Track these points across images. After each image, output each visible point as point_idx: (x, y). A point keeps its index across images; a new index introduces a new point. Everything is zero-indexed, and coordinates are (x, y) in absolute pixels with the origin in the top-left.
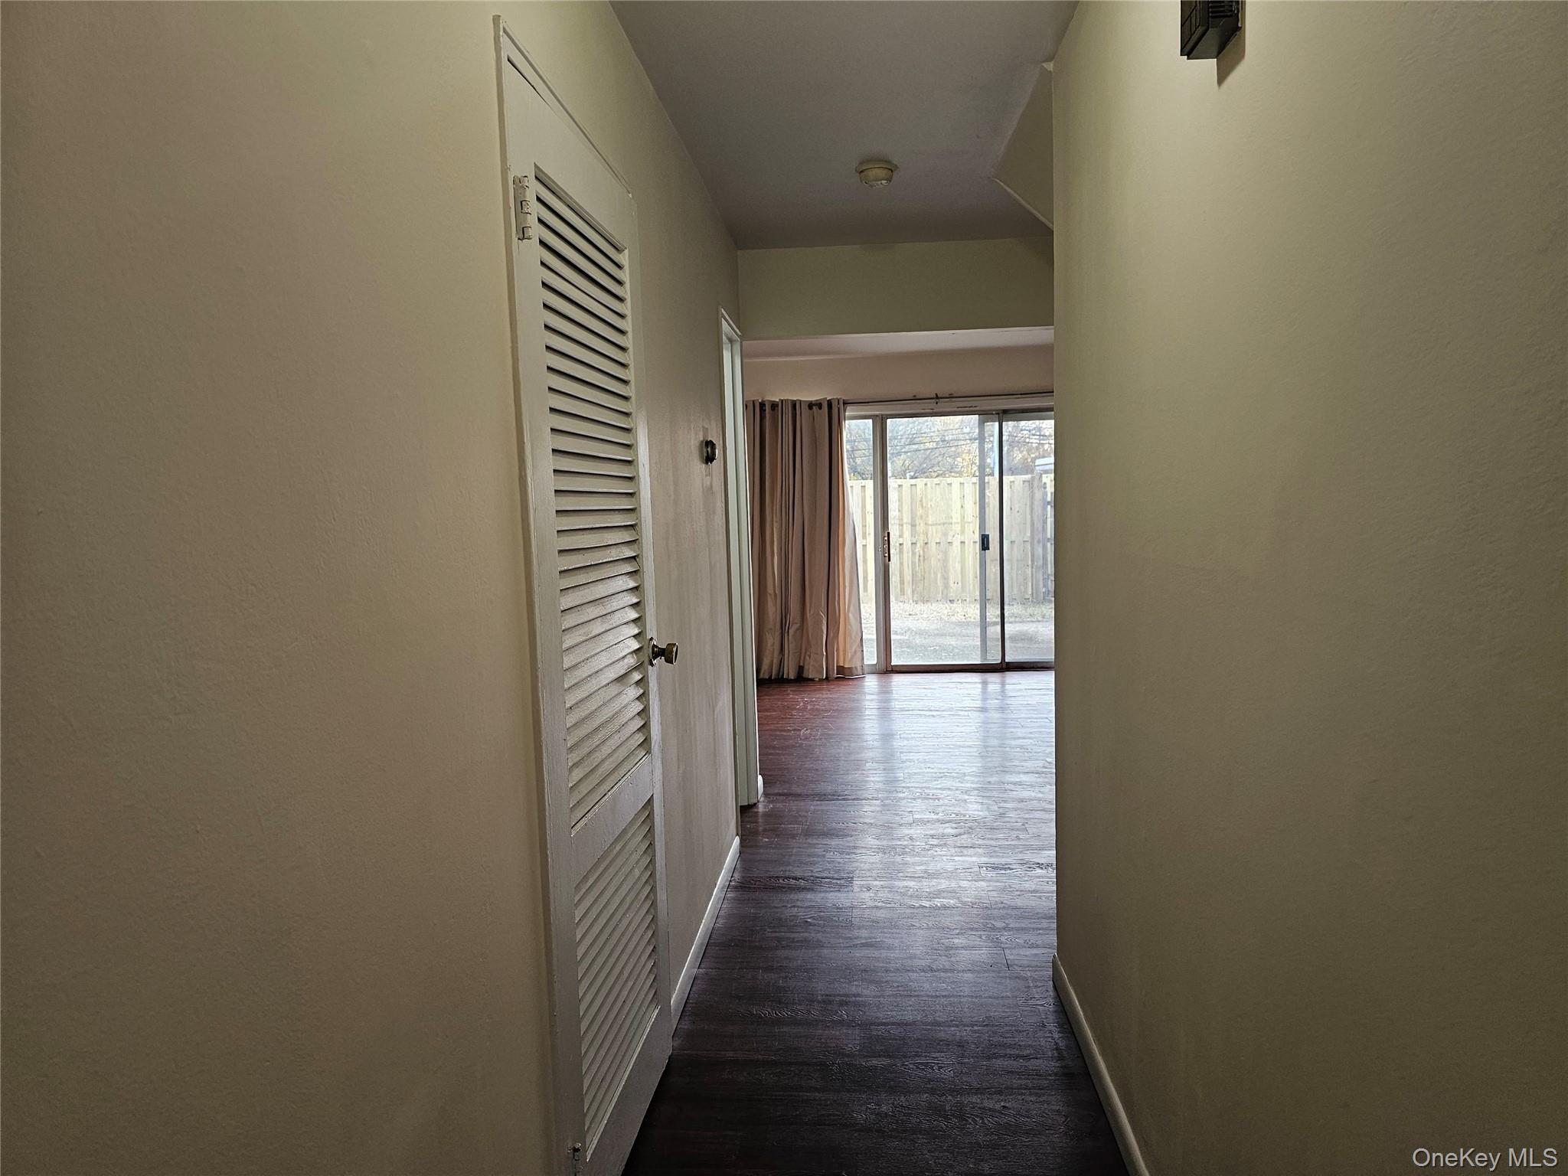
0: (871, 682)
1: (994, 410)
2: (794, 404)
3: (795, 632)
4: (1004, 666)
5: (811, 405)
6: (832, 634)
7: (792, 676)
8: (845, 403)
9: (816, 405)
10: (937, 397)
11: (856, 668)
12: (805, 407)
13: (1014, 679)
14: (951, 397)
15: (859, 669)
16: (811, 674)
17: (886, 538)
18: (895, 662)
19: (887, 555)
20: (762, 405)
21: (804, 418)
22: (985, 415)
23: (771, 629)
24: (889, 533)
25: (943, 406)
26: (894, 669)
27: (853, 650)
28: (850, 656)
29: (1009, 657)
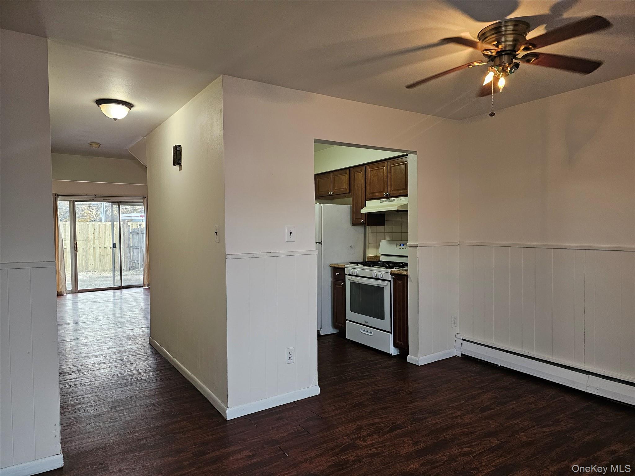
0: (69, 296)
1: (117, 201)
4: (122, 287)
8: (59, 195)
10: (95, 196)
11: (63, 292)
13: (125, 291)
14: (101, 196)
15: (65, 292)
17: (76, 244)
18: (80, 288)
19: (76, 250)
22: (113, 203)
24: (77, 242)
25: (97, 199)
26: (79, 291)
27: (62, 285)
28: (60, 287)
29: (123, 284)
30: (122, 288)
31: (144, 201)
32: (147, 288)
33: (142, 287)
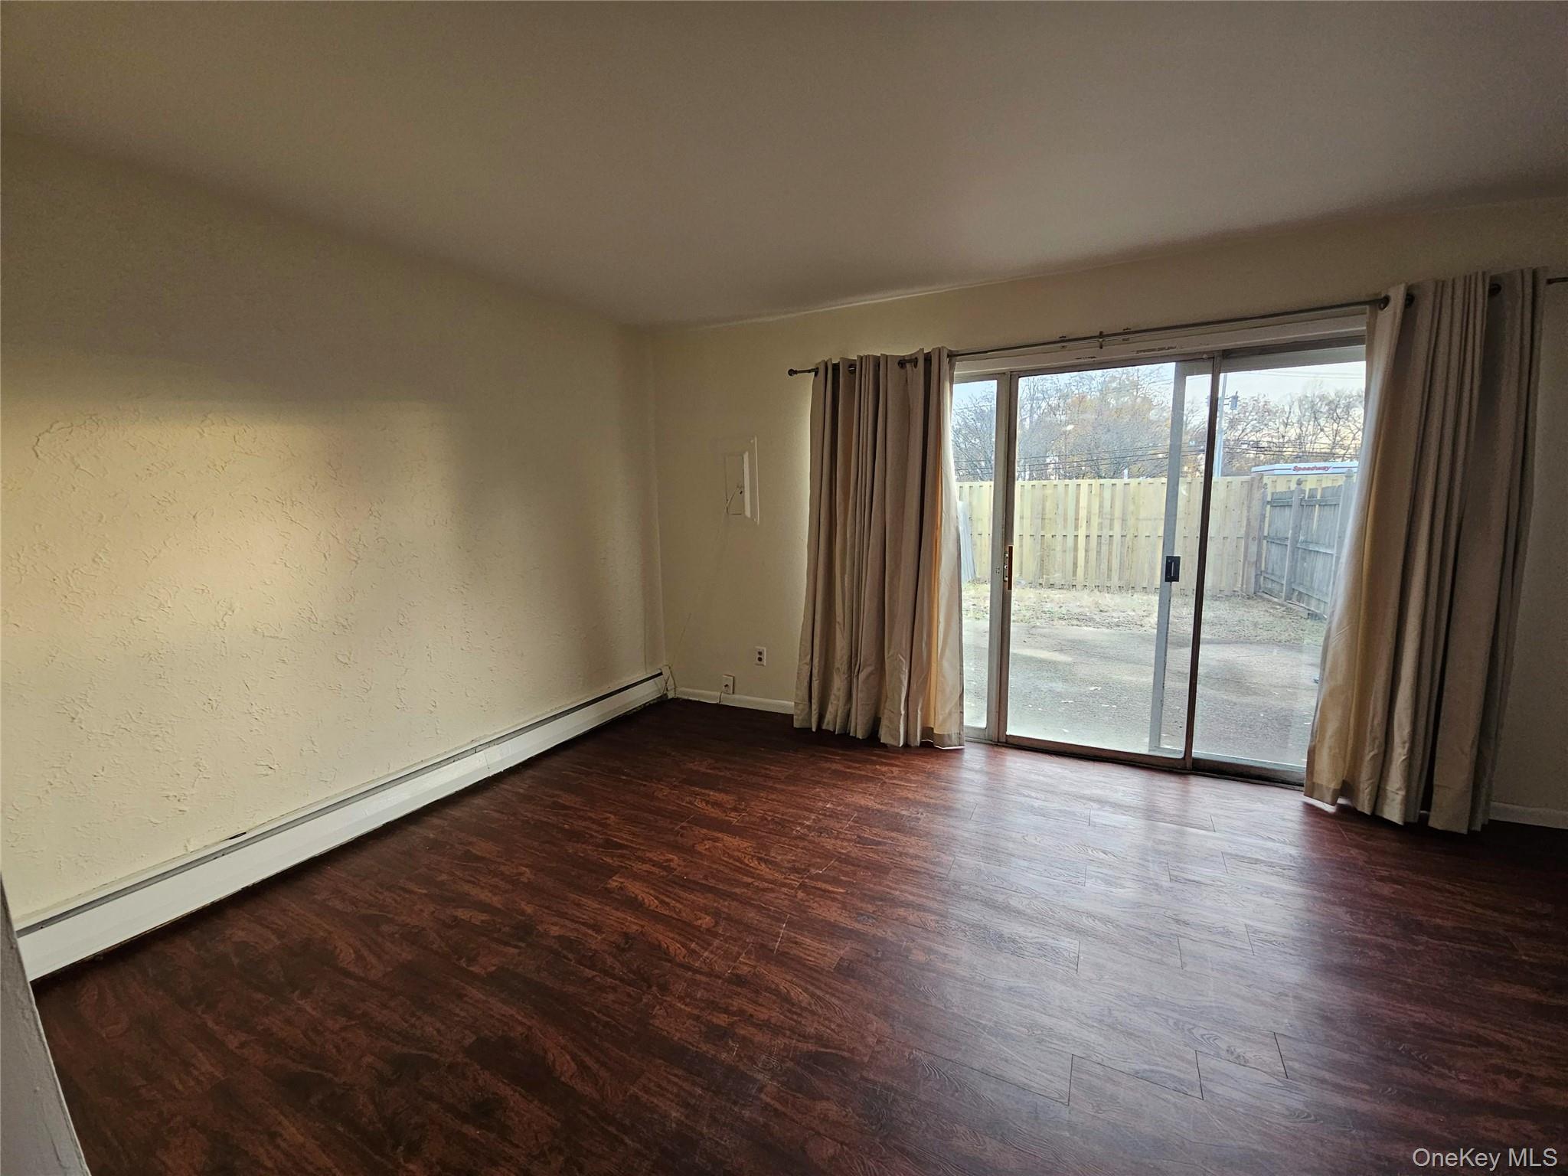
0: (974, 757)
1: (1204, 353)
2: (877, 361)
3: (868, 677)
4: (1189, 765)
5: (902, 363)
6: (915, 687)
7: (860, 735)
8: (952, 356)
9: (910, 361)
10: (1101, 336)
11: (950, 736)
12: (893, 367)
13: (1202, 789)
14: (1126, 332)
15: (955, 737)
16: (884, 738)
17: (1008, 555)
18: (1012, 731)
19: (1007, 579)
20: (836, 367)
21: (891, 381)
22: (1190, 362)
23: (838, 669)
24: (1011, 549)
25: (1113, 350)
26: (1010, 740)
27: (947, 711)
28: (941, 717)
29: (1198, 752)
30: (1189, 767)
32: (1330, 809)
33: (1298, 788)
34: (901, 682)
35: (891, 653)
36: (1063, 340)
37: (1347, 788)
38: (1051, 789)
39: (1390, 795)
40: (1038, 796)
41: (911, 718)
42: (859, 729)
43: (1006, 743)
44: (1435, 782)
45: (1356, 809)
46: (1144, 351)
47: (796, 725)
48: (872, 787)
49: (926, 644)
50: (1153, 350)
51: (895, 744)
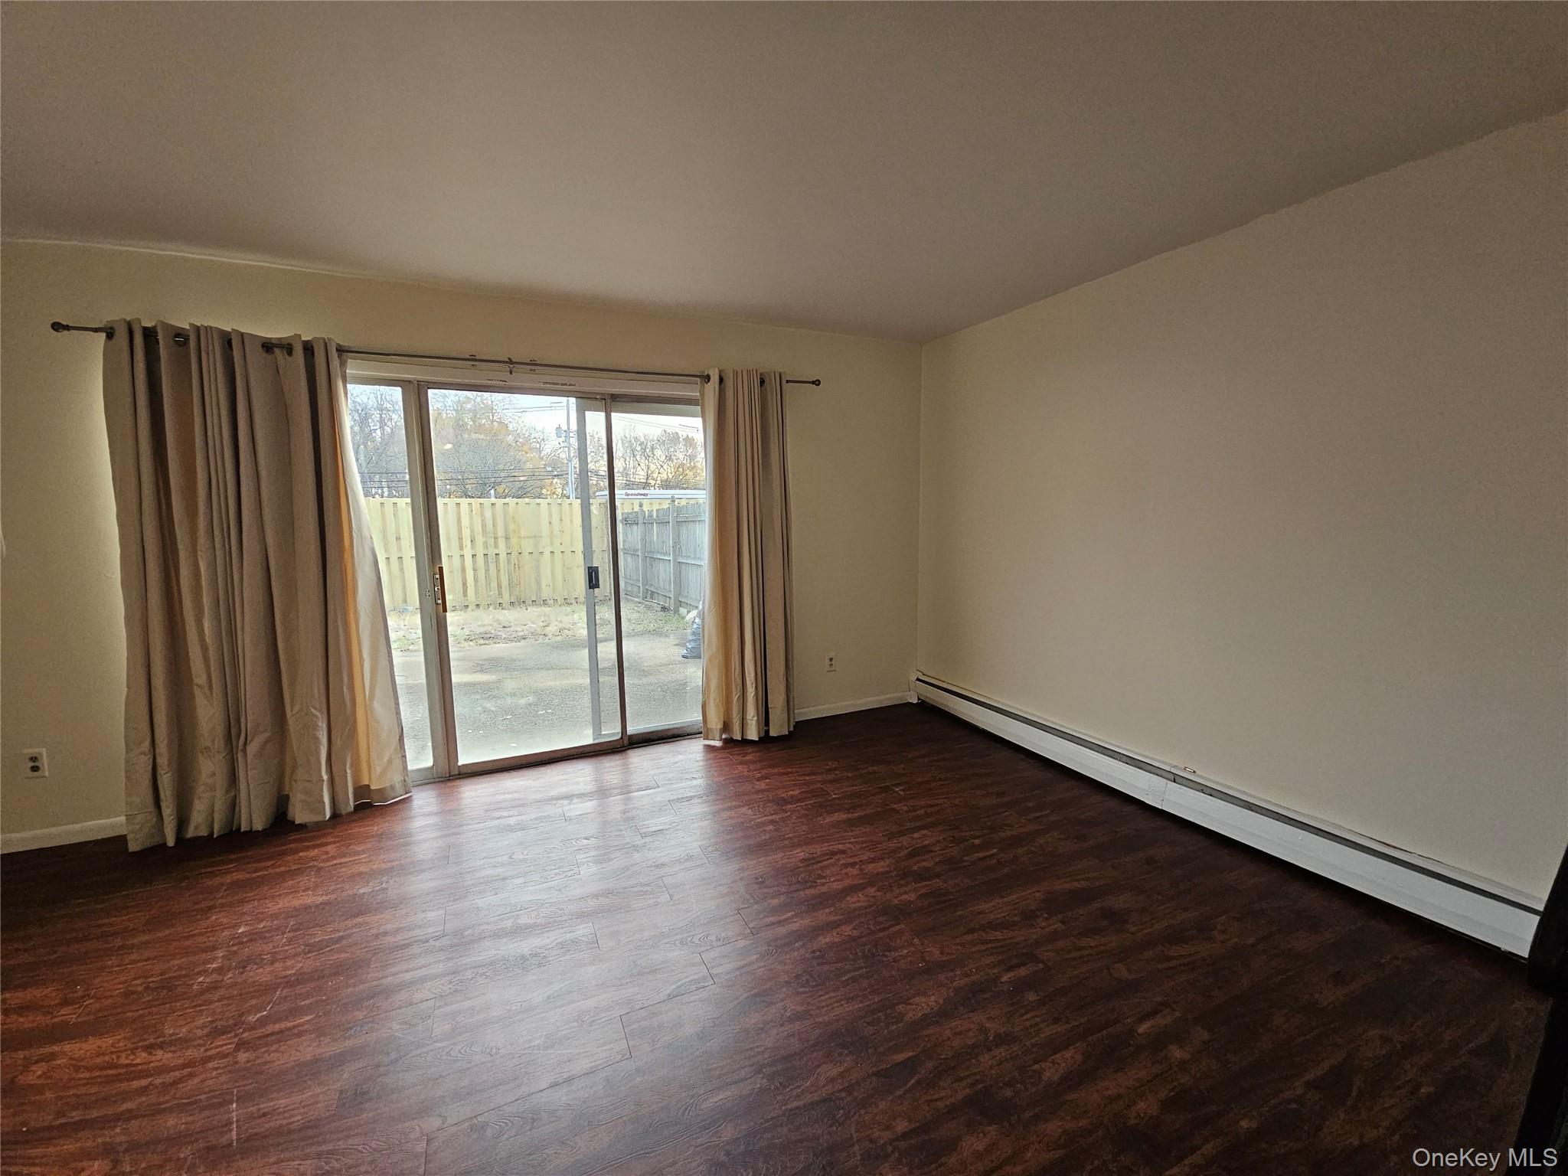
0: (424, 801)
1: (598, 394)
2: (227, 340)
3: (261, 749)
4: (626, 742)
5: (268, 346)
6: (339, 743)
7: (258, 826)
8: (341, 350)
9: (281, 348)
10: (510, 361)
11: (392, 787)
13: (641, 760)
14: (532, 364)
15: (399, 787)
16: (300, 814)
17: (438, 576)
18: (465, 758)
19: (440, 602)
20: (150, 334)
21: (254, 370)
22: (588, 399)
23: (207, 748)
24: (441, 569)
25: (522, 377)
26: (464, 771)
27: (386, 760)
28: (377, 769)
29: (631, 729)
30: (626, 744)
31: (702, 394)
32: (718, 743)
33: (698, 736)
34: (317, 740)
35: (296, 710)
36: (473, 359)
37: (726, 727)
38: (521, 802)
39: (749, 722)
40: (511, 813)
41: (337, 780)
42: (255, 816)
43: (459, 774)
44: (769, 706)
45: (732, 738)
46: (550, 383)
47: (133, 847)
48: (303, 880)
49: (348, 689)
50: (558, 384)
51: (320, 819)
